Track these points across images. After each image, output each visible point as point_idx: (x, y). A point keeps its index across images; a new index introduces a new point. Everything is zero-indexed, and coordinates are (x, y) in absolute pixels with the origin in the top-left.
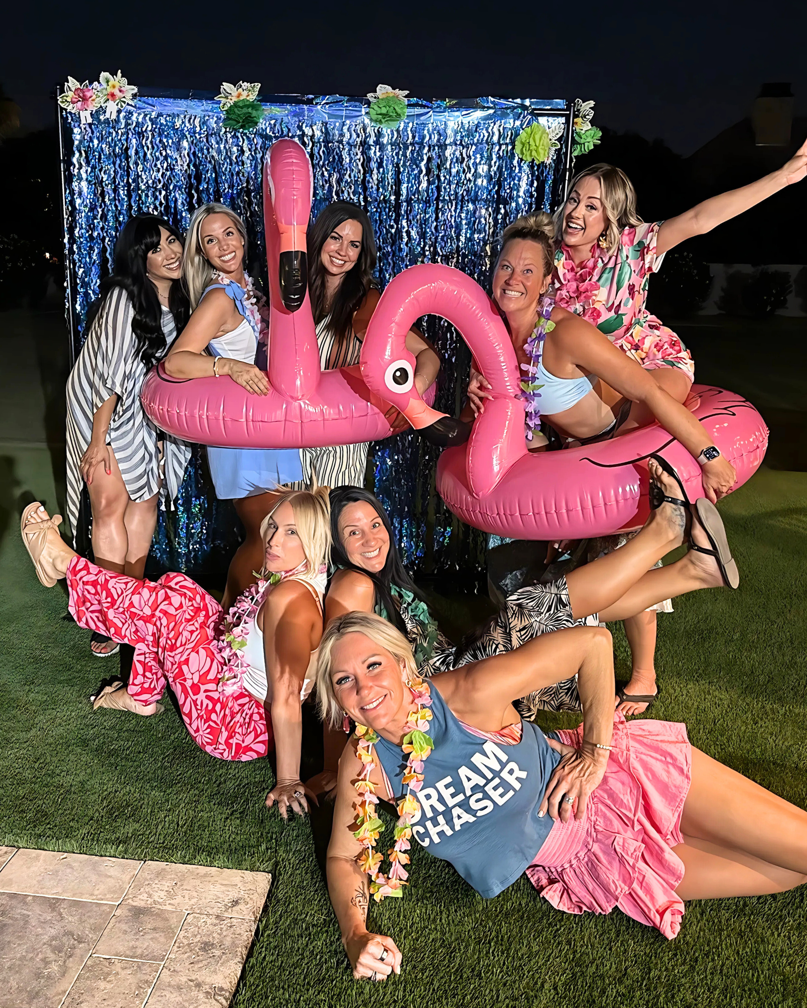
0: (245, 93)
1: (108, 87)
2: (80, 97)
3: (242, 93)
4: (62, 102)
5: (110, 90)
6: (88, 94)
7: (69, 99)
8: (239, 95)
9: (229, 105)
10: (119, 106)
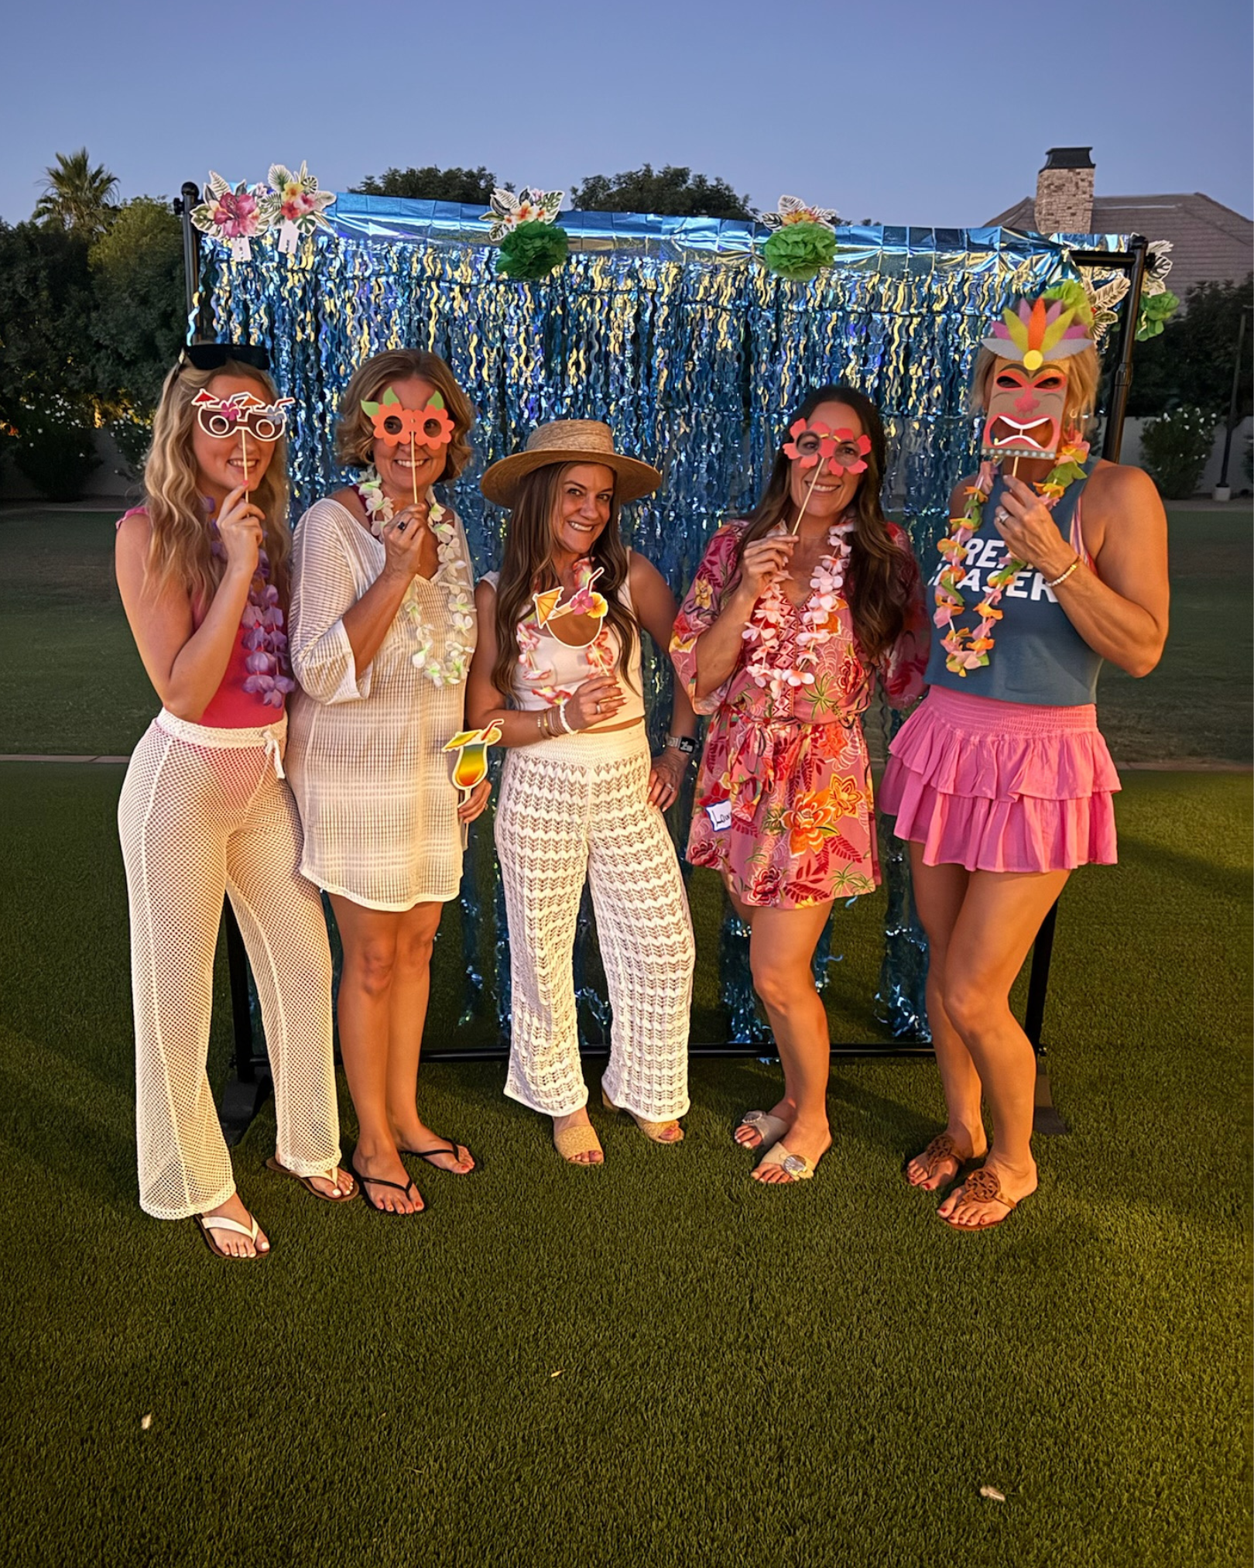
0: (535, 209)
1: (283, 194)
2: (231, 212)
3: (530, 209)
4: (198, 221)
5: (285, 198)
6: (246, 205)
7: (210, 215)
8: (524, 214)
9: (505, 232)
10: (303, 230)
